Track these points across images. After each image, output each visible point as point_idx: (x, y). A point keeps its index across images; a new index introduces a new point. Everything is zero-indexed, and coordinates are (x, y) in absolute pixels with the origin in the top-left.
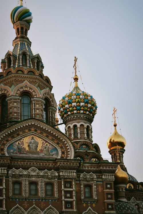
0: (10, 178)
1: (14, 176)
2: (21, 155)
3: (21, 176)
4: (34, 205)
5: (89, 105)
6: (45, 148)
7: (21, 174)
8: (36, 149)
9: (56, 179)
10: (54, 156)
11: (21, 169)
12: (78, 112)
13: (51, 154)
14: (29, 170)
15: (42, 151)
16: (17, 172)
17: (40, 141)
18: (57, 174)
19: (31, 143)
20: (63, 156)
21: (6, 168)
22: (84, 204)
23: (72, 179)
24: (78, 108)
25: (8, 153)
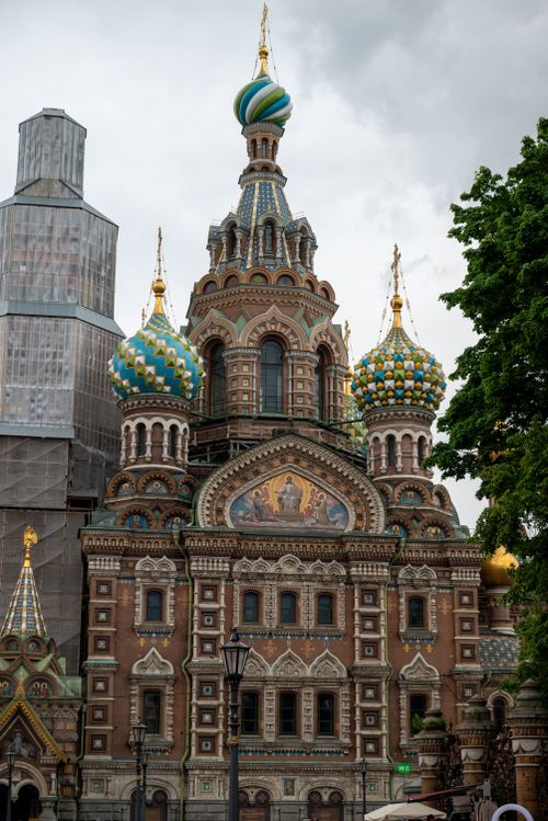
0: (236, 581)
1: (245, 577)
2: (262, 524)
3: (261, 576)
4: (289, 650)
5: (427, 385)
6: (319, 504)
7: (261, 571)
8: (297, 507)
9: (342, 584)
10: (338, 524)
11: (261, 559)
12: (400, 401)
13: (331, 519)
14: (279, 562)
15: (310, 512)
16: (253, 567)
17: (306, 487)
18: (344, 572)
19: (284, 493)
20: (359, 524)
21: (227, 559)
22: (407, 645)
23: (378, 584)
24: (400, 392)
25: (233, 519)
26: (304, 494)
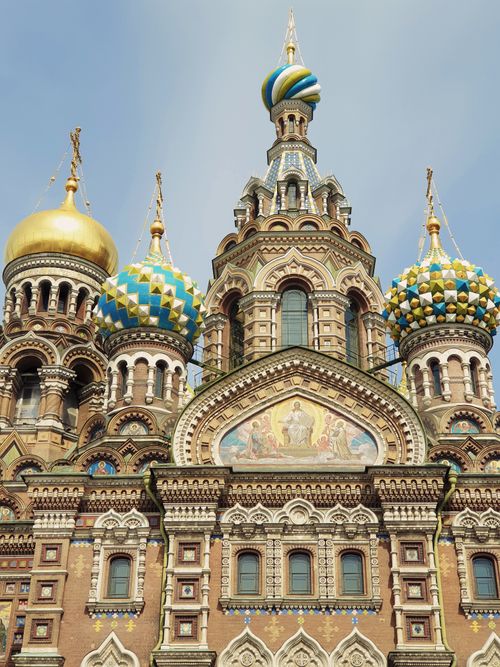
0: (226, 536)
1: (239, 530)
2: (262, 461)
3: (261, 529)
4: (301, 630)
5: (473, 296)
6: (336, 434)
7: (259, 522)
8: (308, 439)
9: (373, 536)
10: (362, 458)
11: (259, 505)
12: (441, 318)
13: (354, 452)
14: (284, 509)
15: (325, 443)
16: (250, 516)
17: (319, 414)
18: (375, 519)
19: (290, 421)
20: (392, 456)
21: (213, 506)
22: (475, 623)
23: (423, 533)
24: (440, 306)
25: (223, 457)
26: (317, 423)
